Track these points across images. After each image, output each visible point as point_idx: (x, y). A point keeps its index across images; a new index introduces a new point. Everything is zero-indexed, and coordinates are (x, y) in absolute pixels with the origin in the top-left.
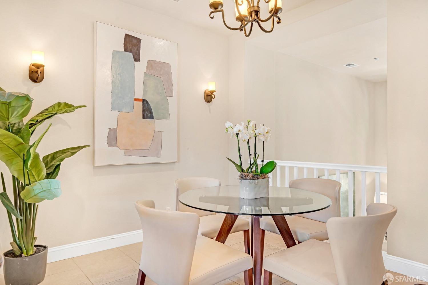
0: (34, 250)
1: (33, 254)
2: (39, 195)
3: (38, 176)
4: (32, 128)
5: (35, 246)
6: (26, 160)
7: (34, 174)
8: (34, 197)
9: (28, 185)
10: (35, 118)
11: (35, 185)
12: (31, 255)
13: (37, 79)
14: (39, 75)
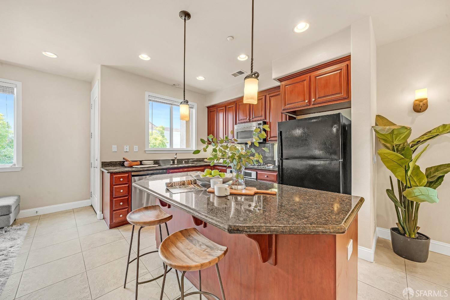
0: (416, 236)
1: (415, 239)
2: (419, 196)
3: (420, 183)
4: (414, 147)
5: (418, 233)
6: (407, 170)
7: (416, 180)
8: (415, 197)
9: (409, 188)
10: (416, 140)
11: (414, 189)
12: (413, 238)
13: (421, 109)
14: (422, 107)
